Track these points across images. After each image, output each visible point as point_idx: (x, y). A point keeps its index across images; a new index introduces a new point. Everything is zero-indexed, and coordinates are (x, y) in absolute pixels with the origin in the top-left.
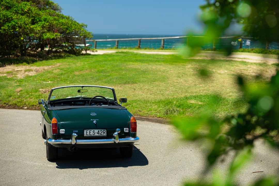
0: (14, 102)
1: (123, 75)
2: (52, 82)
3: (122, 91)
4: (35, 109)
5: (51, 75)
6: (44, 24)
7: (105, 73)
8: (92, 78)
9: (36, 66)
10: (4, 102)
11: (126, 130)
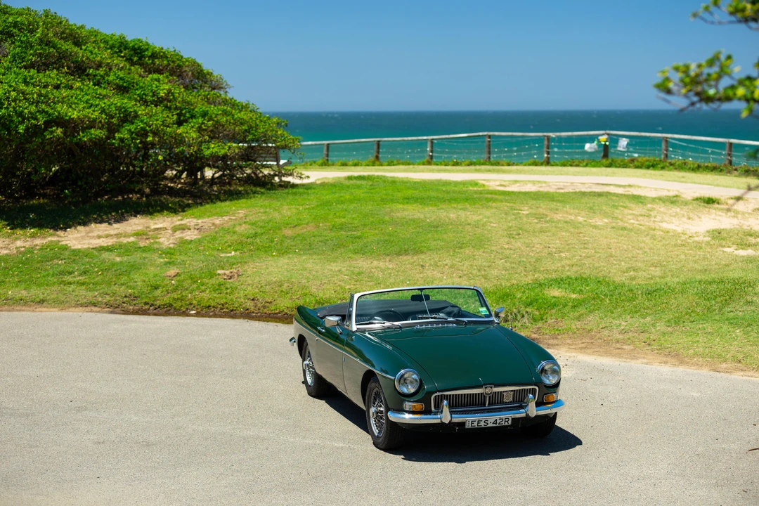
0: (166, 300)
1: (390, 235)
2: (238, 253)
3: (397, 272)
4: (215, 316)
5: (232, 238)
6: (203, 123)
7: (349, 231)
8: (325, 242)
9: (194, 218)
10: (144, 301)
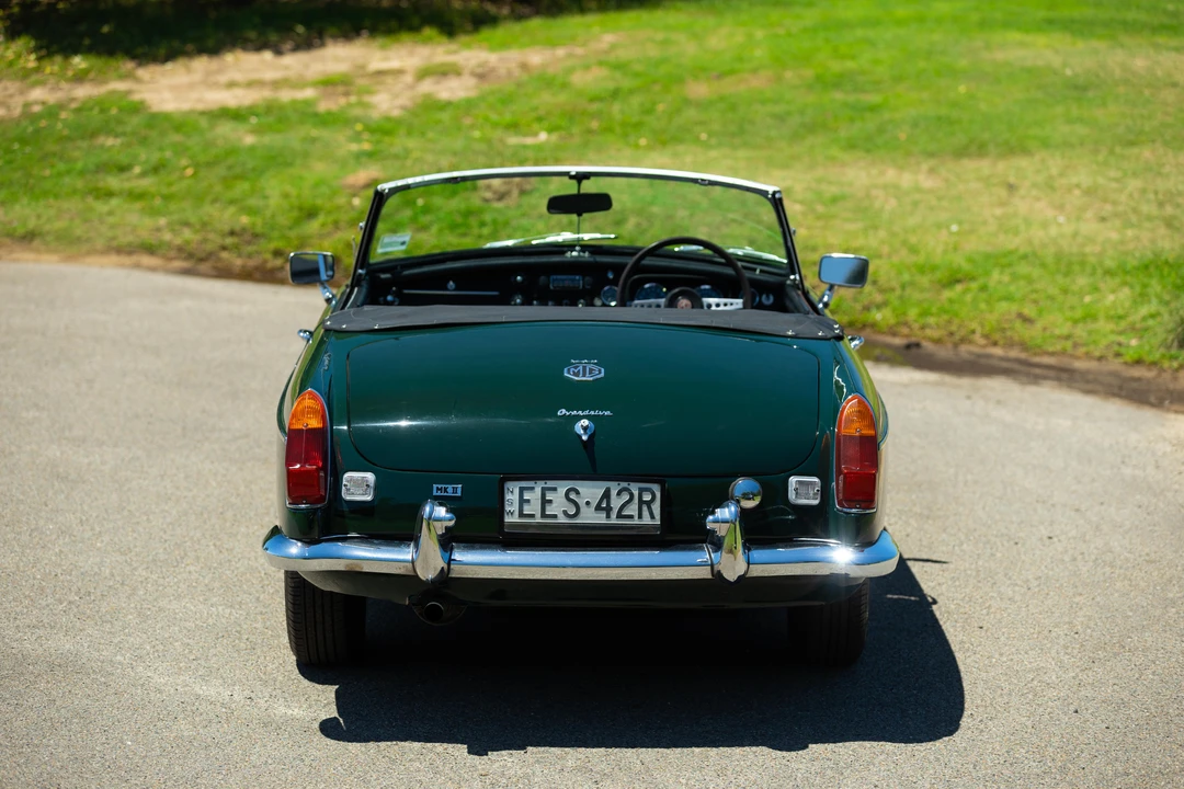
0: (328, 247)
1: (954, 104)
2: (554, 137)
3: (940, 199)
5: (553, 100)
7: (854, 90)
11: (802, 490)
